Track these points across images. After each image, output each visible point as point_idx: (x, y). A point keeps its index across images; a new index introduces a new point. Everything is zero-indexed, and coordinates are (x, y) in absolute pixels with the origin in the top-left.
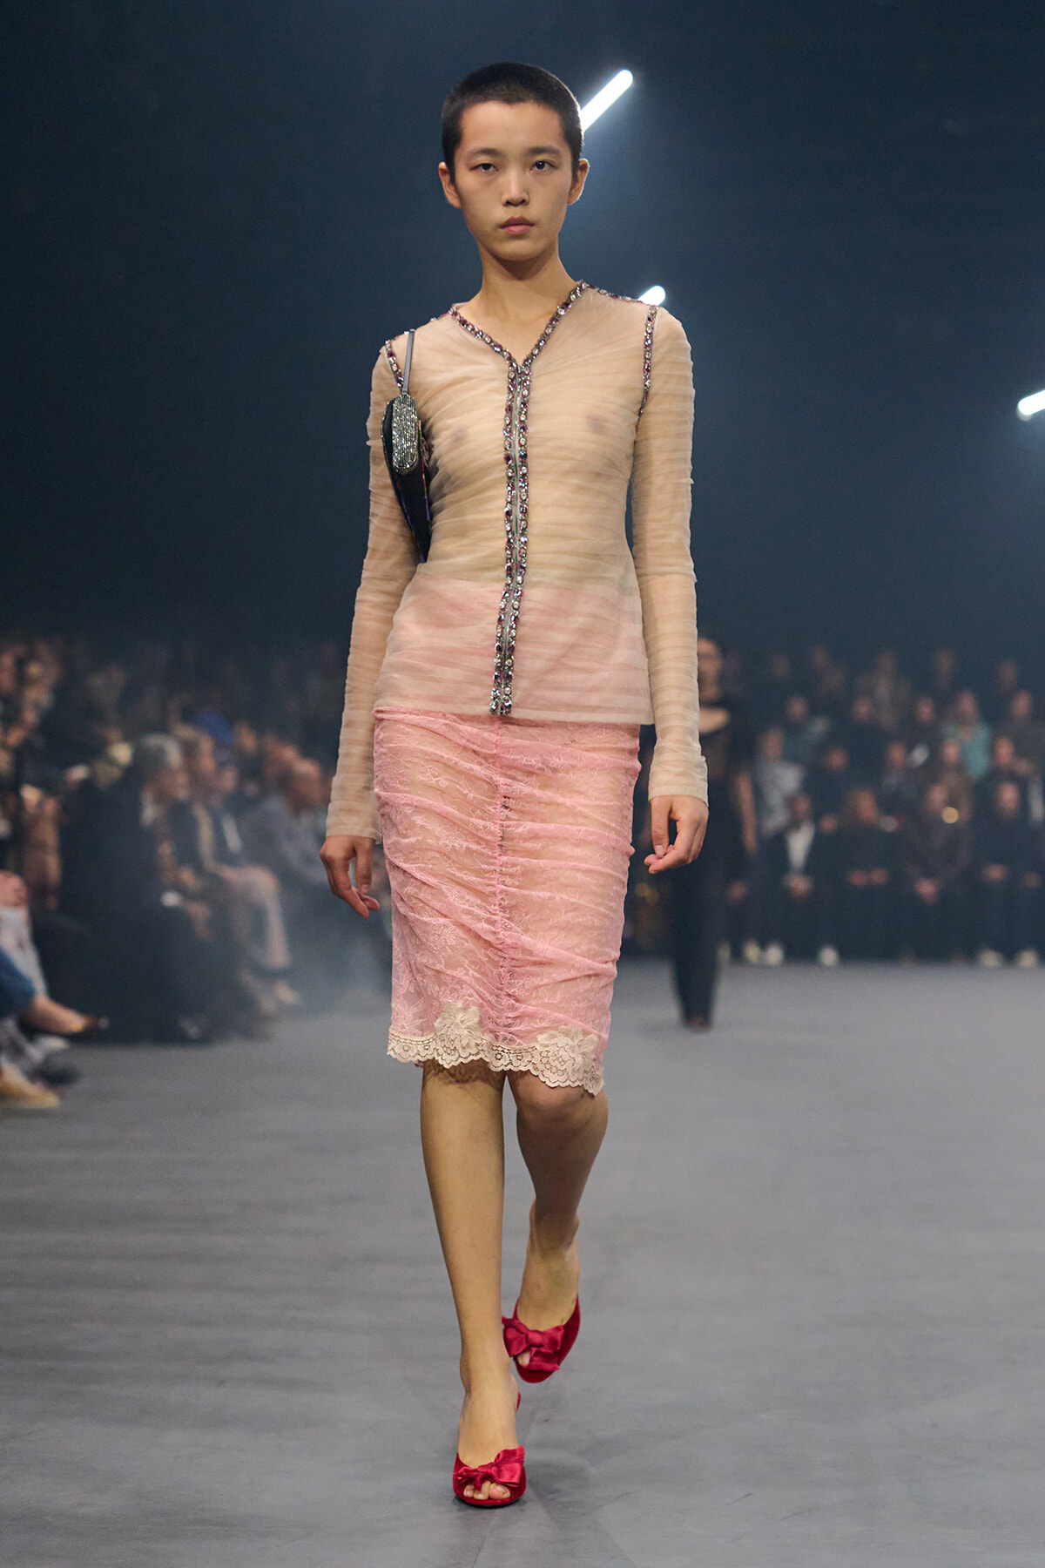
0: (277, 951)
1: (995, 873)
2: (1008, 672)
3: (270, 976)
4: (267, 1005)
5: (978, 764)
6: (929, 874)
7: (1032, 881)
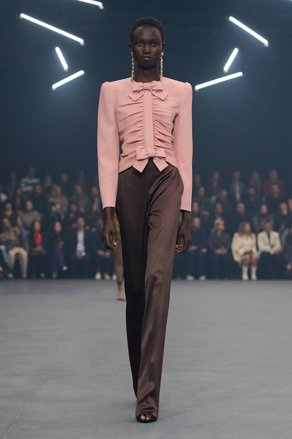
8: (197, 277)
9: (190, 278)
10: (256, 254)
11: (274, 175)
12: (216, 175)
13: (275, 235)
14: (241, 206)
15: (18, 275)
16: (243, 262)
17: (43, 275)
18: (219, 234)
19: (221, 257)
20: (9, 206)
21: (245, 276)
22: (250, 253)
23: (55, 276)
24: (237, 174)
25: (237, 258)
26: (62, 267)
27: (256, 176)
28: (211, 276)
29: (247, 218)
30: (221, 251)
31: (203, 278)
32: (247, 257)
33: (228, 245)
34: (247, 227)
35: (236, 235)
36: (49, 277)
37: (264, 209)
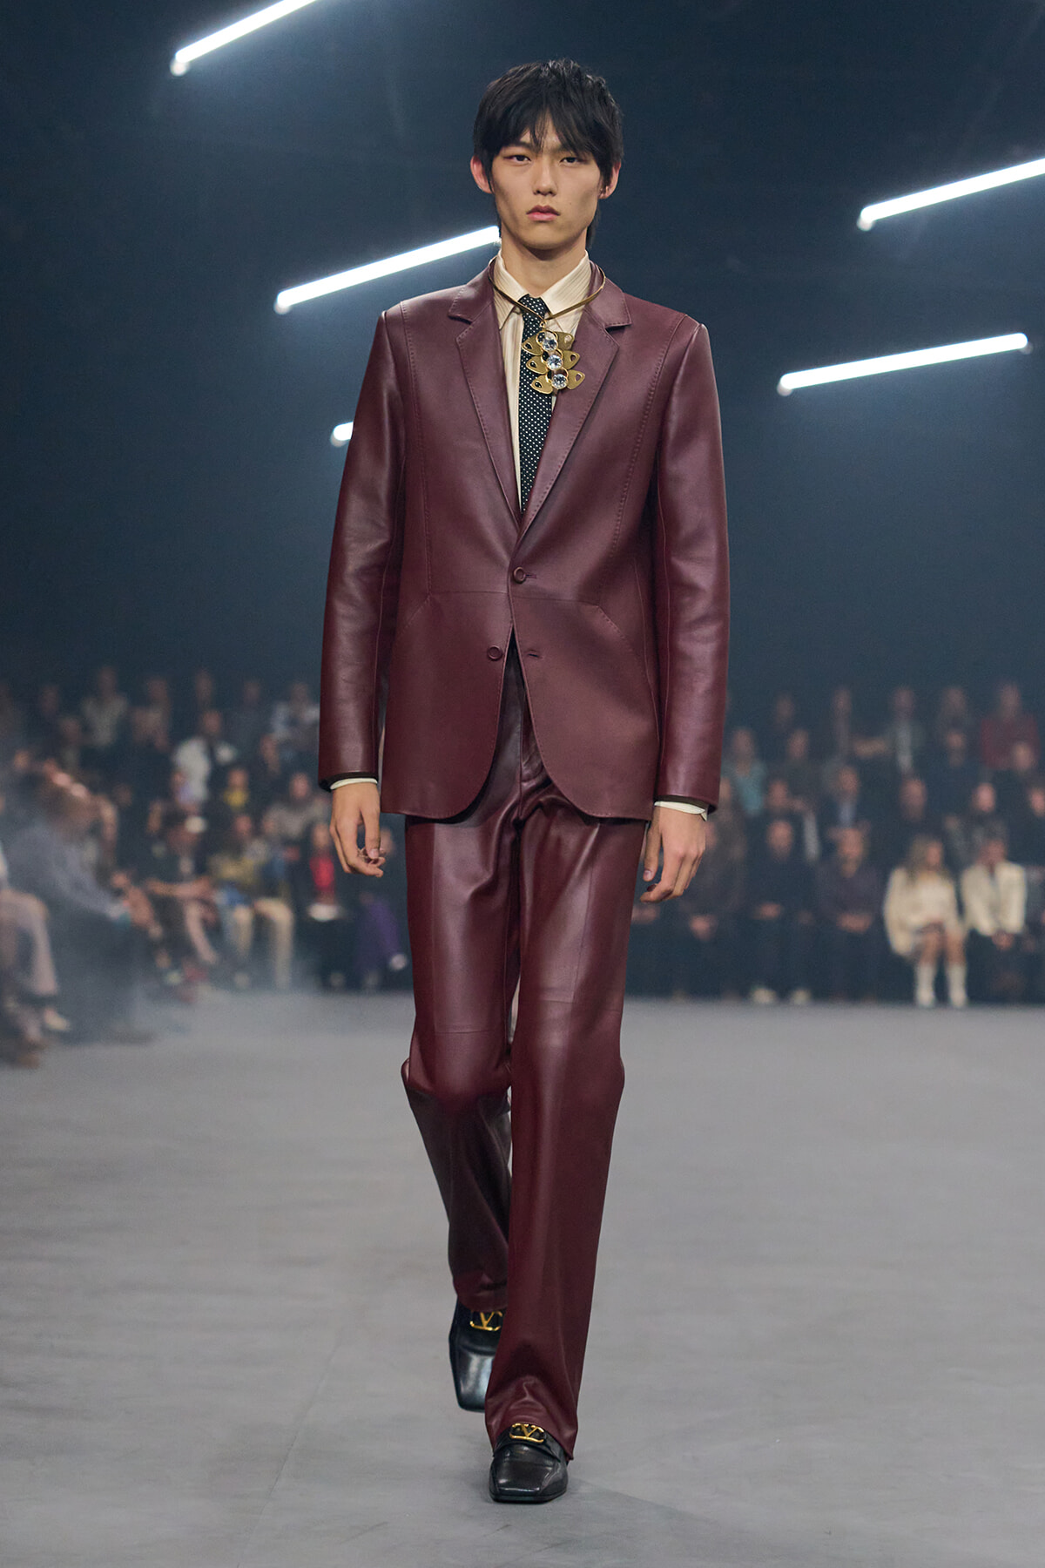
0: (45, 979)
1: (770, 911)
2: (785, 709)
3: (38, 1003)
4: (33, 1032)
5: (754, 804)
6: (703, 911)
7: (805, 918)
8: (783, 992)
9: (763, 996)
10: (956, 932)
11: (1010, 699)
12: (842, 701)
13: (1012, 877)
14: (915, 792)
15: (263, 979)
16: (918, 953)
17: (337, 979)
18: (850, 869)
19: (853, 938)
20: (238, 778)
21: (925, 993)
22: (937, 927)
23: (372, 980)
24: (904, 699)
25: (901, 942)
26: (390, 955)
27: (955, 698)
28: (824, 992)
29: (931, 826)
30: (854, 922)
31: (800, 997)
32: (932, 939)
33: (874, 902)
34: (934, 853)
35: (898, 878)
36: (354, 985)
37: (985, 797)
